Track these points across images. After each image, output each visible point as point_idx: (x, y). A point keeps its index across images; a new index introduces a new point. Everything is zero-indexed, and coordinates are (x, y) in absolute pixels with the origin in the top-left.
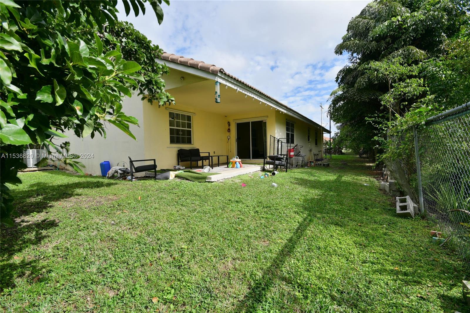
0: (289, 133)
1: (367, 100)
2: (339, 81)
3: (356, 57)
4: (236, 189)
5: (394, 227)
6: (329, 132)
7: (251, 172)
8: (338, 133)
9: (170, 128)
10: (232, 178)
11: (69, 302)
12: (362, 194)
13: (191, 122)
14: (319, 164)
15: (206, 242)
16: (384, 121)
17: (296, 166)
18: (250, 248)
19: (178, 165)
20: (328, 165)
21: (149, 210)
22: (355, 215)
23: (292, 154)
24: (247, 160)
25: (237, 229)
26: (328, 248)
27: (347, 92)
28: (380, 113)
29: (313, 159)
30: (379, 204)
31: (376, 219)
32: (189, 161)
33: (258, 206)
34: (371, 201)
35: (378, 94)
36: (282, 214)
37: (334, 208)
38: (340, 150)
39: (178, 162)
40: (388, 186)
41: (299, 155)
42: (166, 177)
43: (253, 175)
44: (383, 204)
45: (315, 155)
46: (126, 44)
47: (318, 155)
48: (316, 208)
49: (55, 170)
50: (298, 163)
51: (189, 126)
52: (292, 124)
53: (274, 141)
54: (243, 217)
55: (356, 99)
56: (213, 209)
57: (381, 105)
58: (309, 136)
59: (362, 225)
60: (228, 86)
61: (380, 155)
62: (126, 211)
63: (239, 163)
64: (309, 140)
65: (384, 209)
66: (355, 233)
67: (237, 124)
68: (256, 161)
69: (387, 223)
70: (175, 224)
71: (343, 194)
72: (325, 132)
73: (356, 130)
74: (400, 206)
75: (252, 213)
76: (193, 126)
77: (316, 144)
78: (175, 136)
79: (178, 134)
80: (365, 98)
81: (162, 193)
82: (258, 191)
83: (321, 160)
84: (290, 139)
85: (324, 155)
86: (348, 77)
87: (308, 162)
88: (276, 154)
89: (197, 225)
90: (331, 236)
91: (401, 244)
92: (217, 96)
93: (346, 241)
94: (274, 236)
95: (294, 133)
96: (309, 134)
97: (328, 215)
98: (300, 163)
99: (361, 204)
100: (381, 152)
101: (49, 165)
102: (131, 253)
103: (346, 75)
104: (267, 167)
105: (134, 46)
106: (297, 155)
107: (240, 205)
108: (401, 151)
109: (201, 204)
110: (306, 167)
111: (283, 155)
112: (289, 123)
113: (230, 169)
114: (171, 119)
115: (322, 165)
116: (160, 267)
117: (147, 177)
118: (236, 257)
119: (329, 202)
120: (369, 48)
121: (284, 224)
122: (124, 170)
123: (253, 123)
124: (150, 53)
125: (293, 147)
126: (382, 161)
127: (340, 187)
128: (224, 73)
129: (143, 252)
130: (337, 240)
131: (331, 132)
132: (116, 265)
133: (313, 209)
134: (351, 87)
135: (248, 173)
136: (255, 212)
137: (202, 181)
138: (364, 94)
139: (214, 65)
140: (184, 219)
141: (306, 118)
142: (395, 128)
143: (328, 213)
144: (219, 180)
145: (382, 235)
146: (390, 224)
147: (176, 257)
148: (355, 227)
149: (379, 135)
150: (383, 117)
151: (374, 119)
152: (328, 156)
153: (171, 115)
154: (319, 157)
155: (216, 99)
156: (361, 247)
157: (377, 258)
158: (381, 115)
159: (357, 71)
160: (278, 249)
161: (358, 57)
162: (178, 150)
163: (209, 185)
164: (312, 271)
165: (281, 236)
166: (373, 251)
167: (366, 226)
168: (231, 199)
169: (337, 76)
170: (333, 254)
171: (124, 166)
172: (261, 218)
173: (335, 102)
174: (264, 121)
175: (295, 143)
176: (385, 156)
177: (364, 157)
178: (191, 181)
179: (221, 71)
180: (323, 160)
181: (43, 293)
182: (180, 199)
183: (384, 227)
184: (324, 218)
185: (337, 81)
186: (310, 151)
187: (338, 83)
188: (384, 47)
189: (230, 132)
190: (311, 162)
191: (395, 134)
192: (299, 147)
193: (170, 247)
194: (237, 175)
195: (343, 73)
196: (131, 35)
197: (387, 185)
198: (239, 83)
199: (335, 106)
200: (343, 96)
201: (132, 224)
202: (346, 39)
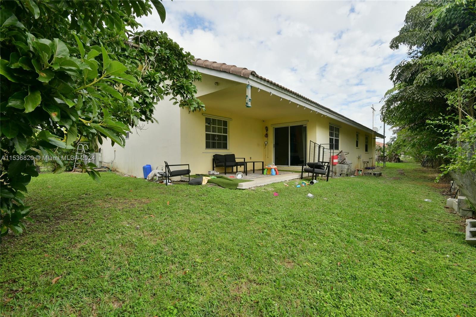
0: (333, 139)
1: (430, 100)
2: (394, 79)
3: (417, 51)
4: (267, 198)
5: (460, 259)
6: (383, 137)
7: (288, 180)
8: (395, 138)
9: (206, 134)
10: (265, 185)
11: (76, 308)
12: (421, 212)
13: (227, 127)
14: (368, 173)
15: (223, 257)
16: (451, 124)
17: (340, 175)
18: (270, 269)
19: (213, 170)
20: (380, 175)
21: (174, 216)
22: (408, 239)
23: (335, 161)
24: (285, 167)
25: (259, 245)
26: (368, 279)
27: (405, 90)
28: (446, 115)
29: (362, 167)
30: (443, 227)
31: (437, 246)
32: (224, 166)
33: (288, 220)
34: (433, 222)
35: (444, 91)
36: (315, 230)
37: (380, 228)
38: (397, 157)
39: (213, 167)
40: (457, 203)
41: (344, 162)
42: (199, 182)
43: (289, 184)
44: (449, 227)
45: (364, 162)
46: (159, 51)
47: (368, 162)
48: (358, 226)
49: (108, 172)
50: (342, 171)
51: (225, 131)
52: (337, 128)
53: (315, 147)
54: (268, 232)
55: (416, 98)
56: (237, 220)
57: (448, 105)
58: (357, 142)
59: (417, 252)
60: (260, 89)
61: (445, 166)
62: (152, 216)
63: (275, 170)
64: (357, 146)
65: (449, 233)
66: (406, 263)
67: (275, 129)
68: (294, 168)
69: (451, 253)
70: (195, 233)
71: (395, 210)
72: (377, 137)
73: (417, 134)
74: (470, 232)
75: (279, 227)
76: (229, 132)
77: (366, 150)
78: (211, 141)
79: (214, 139)
80: (428, 97)
81: (191, 199)
82: (291, 202)
83: (373, 168)
84: (334, 145)
85: (377, 163)
86: (405, 74)
87: (355, 171)
88: (316, 161)
89: (217, 236)
90: (374, 264)
91: (468, 282)
92: (247, 101)
93: (393, 272)
94: (302, 257)
95: (338, 138)
96: (358, 139)
97: (373, 236)
98: (345, 171)
99: (418, 225)
100: (447, 162)
101: (103, 167)
102: (145, 262)
103: (403, 71)
104: (306, 175)
105: (167, 53)
106: (342, 162)
107: (268, 217)
108: (474, 161)
109: (226, 213)
110: (353, 176)
111: (324, 162)
112: (333, 127)
113: (265, 176)
114: (207, 124)
115: (372, 174)
116: (169, 281)
117: (182, 181)
118: (252, 279)
119: (375, 219)
120: (433, 39)
121: (315, 244)
122: (162, 173)
123: (292, 128)
124: (182, 60)
125: (337, 154)
126: (448, 173)
127: (392, 202)
128: (256, 75)
129: (157, 262)
130: (381, 270)
131: (385, 137)
132: (128, 274)
133: (354, 227)
134: (409, 85)
135: (283, 181)
136: (283, 227)
137: (233, 188)
138: (427, 92)
139: (245, 69)
140: (205, 228)
141: (353, 121)
142: (467, 132)
143: (372, 234)
144: (250, 187)
145: (443, 268)
146: (456, 253)
147: (187, 271)
148: (406, 254)
149: (445, 142)
150: (450, 120)
151: (438, 122)
152: (381, 164)
153: (208, 120)
154: (369, 165)
155: (247, 103)
156: (413, 282)
157: (433, 300)
158: (447, 117)
159: (417, 65)
160: (303, 274)
161: (419, 51)
162: (214, 156)
163: (239, 193)
164: (342, 308)
165: (309, 257)
166: (429, 290)
167: (422, 254)
168: (259, 209)
169: (391, 73)
170: (373, 289)
171: (162, 170)
172: (289, 234)
173: (389, 102)
174: (304, 126)
175: (340, 149)
176: (452, 167)
177: (428, 166)
178: (222, 187)
179: (253, 74)
180: (374, 168)
181: (56, 295)
182: (206, 206)
183: (446, 257)
184: (367, 239)
185: (392, 78)
186: (359, 158)
187: (393, 81)
188: (451, 37)
189: (267, 137)
190: (358, 170)
191: (467, 140)
192: (344, 154)
193: (185, 259)
194: (271, 183)
195: (400, 69)
196: (164, 44)
197: (455, 202)
198: (273, 86)
199: (389, 107)
200: (399, 95)
201: (154, 230)
202: (403, 31)
